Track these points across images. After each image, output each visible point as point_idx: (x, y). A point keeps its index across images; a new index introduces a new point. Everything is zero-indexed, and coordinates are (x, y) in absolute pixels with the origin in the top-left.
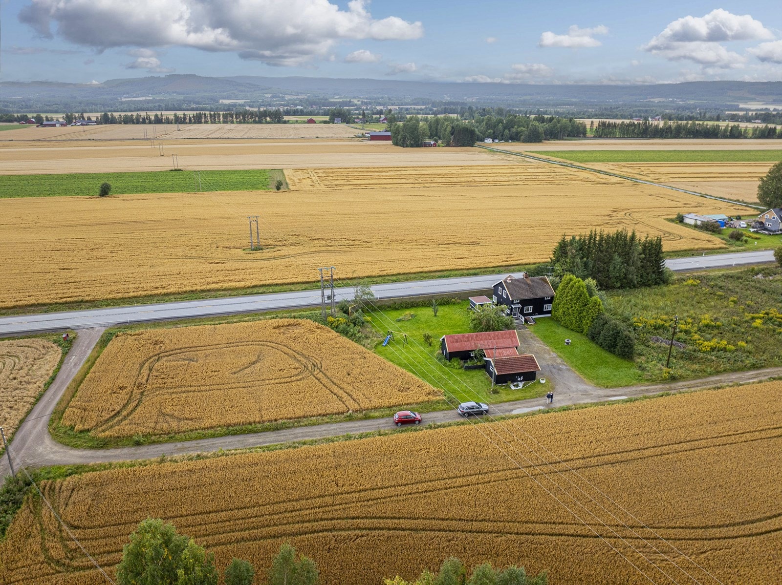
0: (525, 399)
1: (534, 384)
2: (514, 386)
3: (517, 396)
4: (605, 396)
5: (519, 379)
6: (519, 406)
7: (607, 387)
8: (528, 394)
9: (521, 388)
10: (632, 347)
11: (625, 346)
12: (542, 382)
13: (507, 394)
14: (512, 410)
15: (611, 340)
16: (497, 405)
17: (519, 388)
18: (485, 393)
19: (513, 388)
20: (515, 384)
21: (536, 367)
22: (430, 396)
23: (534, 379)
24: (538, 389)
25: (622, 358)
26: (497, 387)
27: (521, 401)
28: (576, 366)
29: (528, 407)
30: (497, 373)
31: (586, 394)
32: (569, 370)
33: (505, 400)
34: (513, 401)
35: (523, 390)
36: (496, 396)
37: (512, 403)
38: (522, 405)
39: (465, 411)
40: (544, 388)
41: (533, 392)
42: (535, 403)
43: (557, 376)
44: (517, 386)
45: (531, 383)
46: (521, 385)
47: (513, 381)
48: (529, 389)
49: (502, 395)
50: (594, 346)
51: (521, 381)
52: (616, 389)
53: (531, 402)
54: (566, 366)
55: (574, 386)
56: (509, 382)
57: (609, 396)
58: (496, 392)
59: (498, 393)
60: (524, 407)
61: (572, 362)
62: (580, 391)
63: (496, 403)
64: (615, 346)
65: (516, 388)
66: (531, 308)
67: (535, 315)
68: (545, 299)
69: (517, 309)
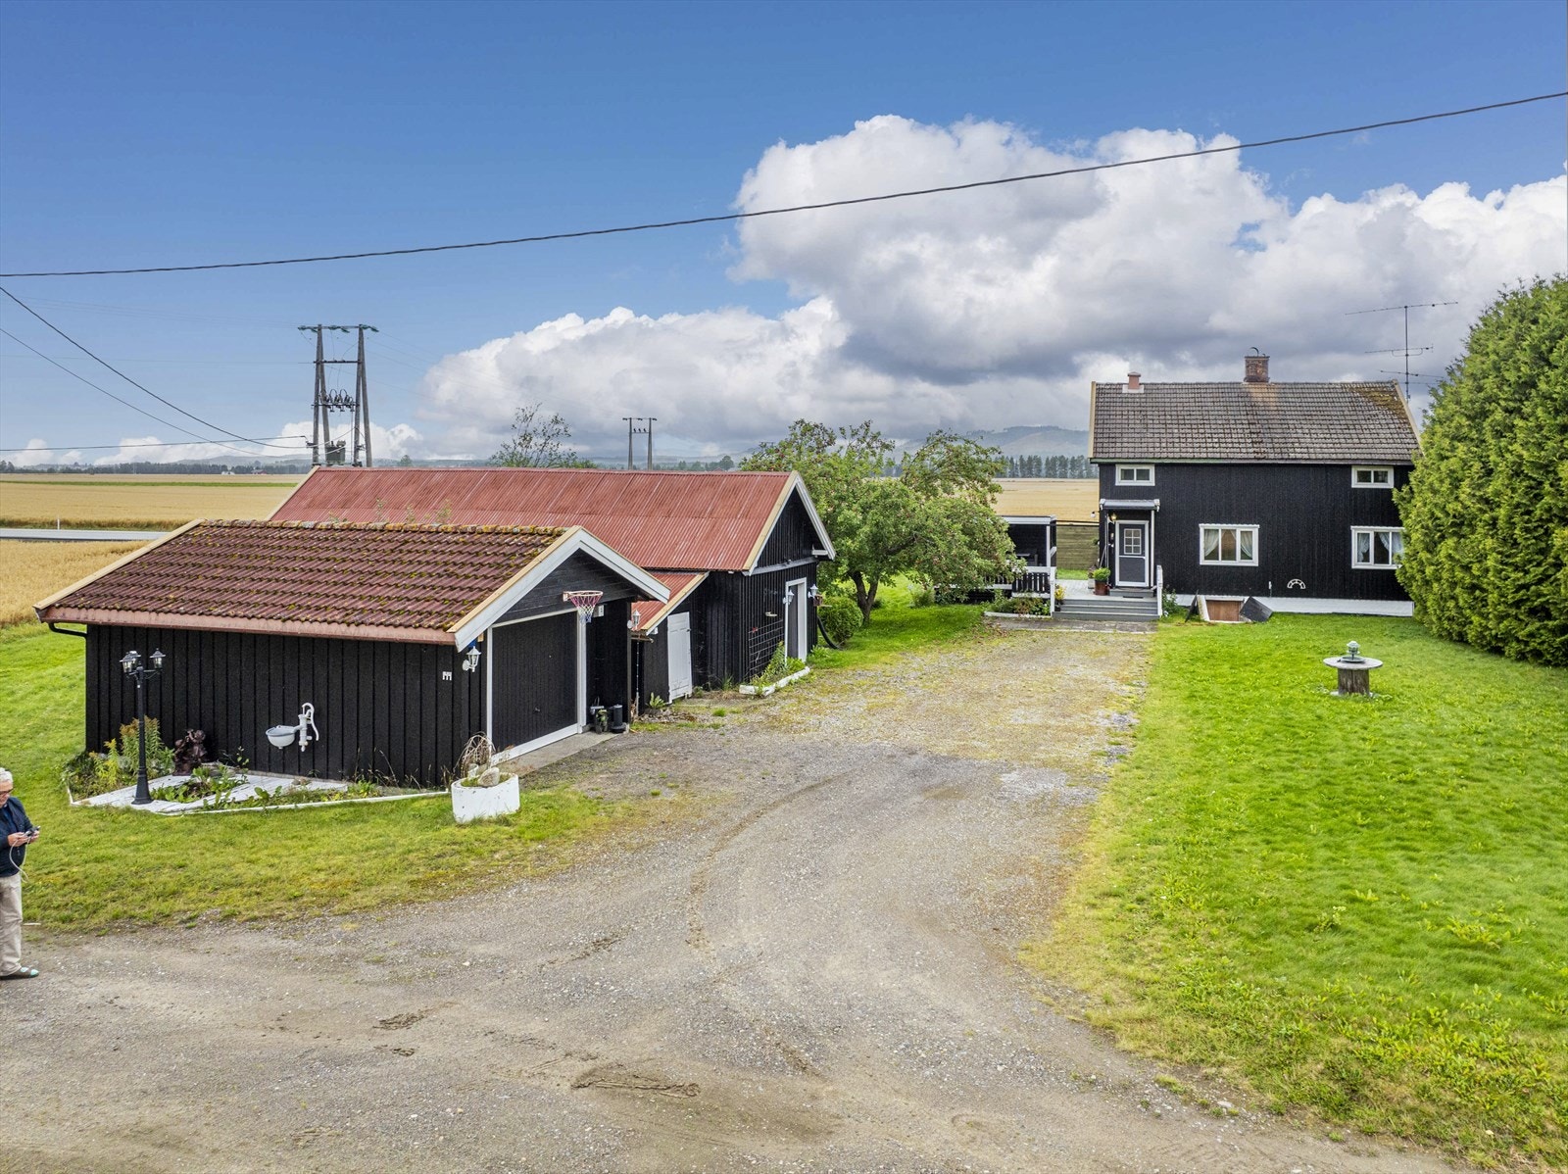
66: (1246, 534)
67: (1281, 591)
68: (1355, 484)
69: (1142, 527)
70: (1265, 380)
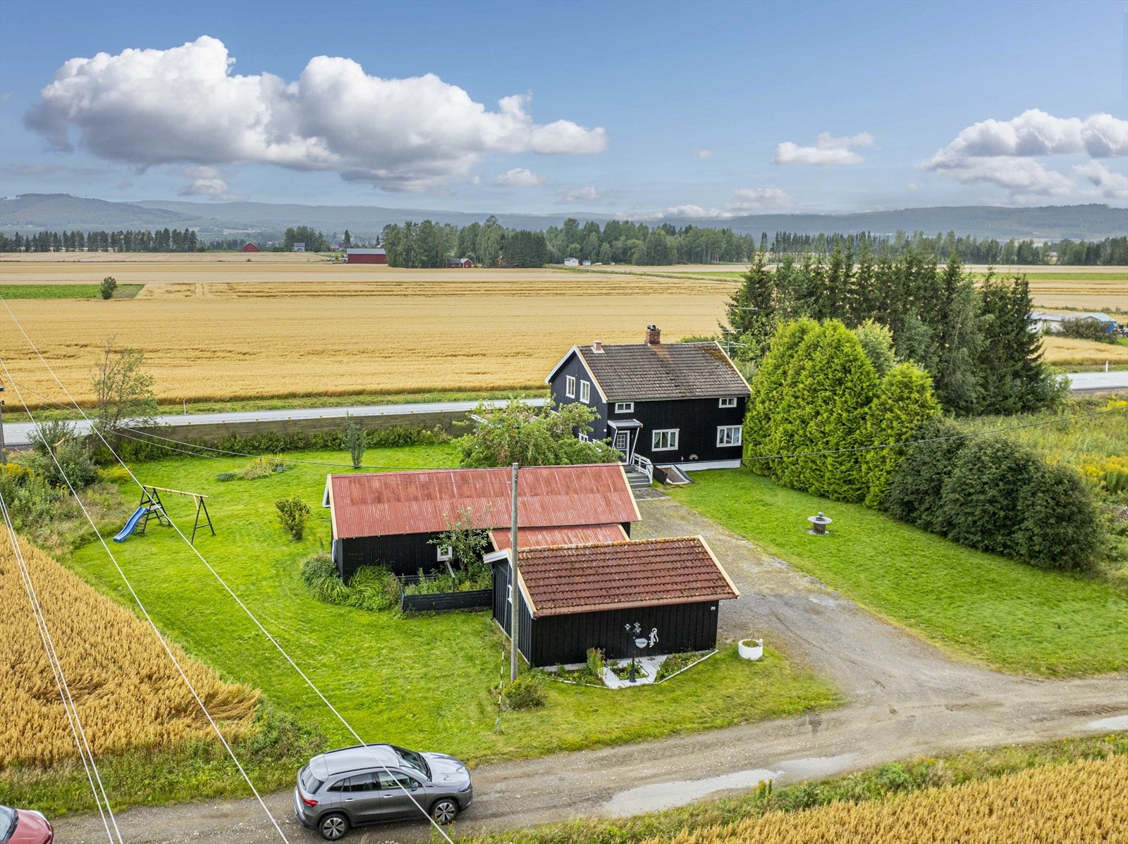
0: (675, 732)
1: (715, 663)
2: (618, 672)
3: (634, 719)
4: (1067, 712)
5: (641, 643)
6: (647, 769)
7: (1053, 672)
8: (686, 710)
9: (650, 680)
10: (1088, 520)
11: (1060, 518)
12: (747, 653)
13: (581, 711)
14: (604, 795)
15: (992, 501)
16: (531, 767)
17: (639, 682)
18: (473, 710)
19: (613, 682)
20: (624, 663)
21: (719, 583)
22: (179, 724)
23: (707, 642)
24: (734, 684)
25: (1046, 570)
26: (539, 680)
27: (656, 745)
28: (877, 596)
29: (690, 775)
30: (532, 609)
31: (963, 701)
32: (854, 612)
33: (571, 738)
34: (612, 743)
35: (662, 691)
36: (527, 717)
37: (605, 752)
38: (662, 766)
39: (326, 799)
40: (760, 683)
41: (711, 700)
42: (728, 753)
43: (810, 635)
44: (634, 673)
45: (696, 660)
46: (650, 668)
47: (612, 654)
48: (690, 688)
49: (557, 715)
50: (919, 539)
51: (649, 652)
52: (1098, 680)
53: (707, 746)
54: (836, 598)
55: (896, 672)
56: (595, 655)
57: (1083, 713)
58: (526, 701)
59: (538, 704)
60: (670, 775)
61: (857, 585)
62: (937, 691)
63: (523, 756)
64: (1010, 522)
65: (627, 683)
66: (673, 434)
67: (687, 460)
68: (721, 406)
69: (626, 434)
70: (658, 343)
